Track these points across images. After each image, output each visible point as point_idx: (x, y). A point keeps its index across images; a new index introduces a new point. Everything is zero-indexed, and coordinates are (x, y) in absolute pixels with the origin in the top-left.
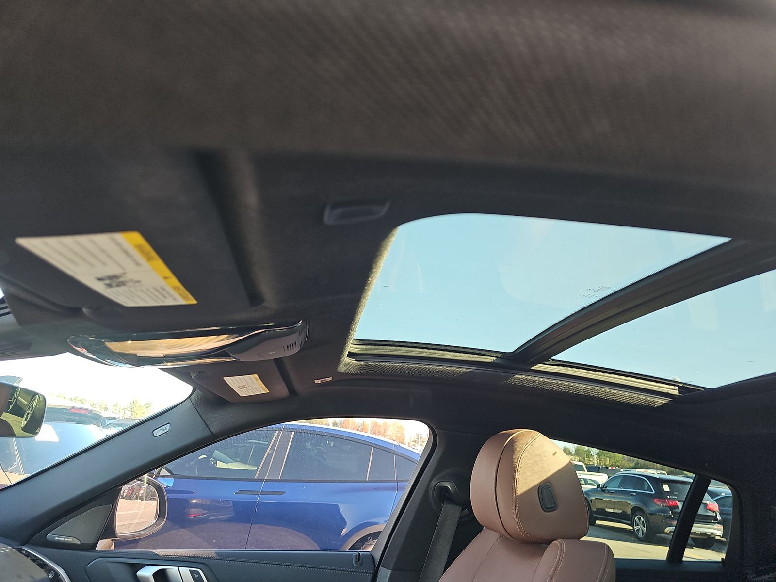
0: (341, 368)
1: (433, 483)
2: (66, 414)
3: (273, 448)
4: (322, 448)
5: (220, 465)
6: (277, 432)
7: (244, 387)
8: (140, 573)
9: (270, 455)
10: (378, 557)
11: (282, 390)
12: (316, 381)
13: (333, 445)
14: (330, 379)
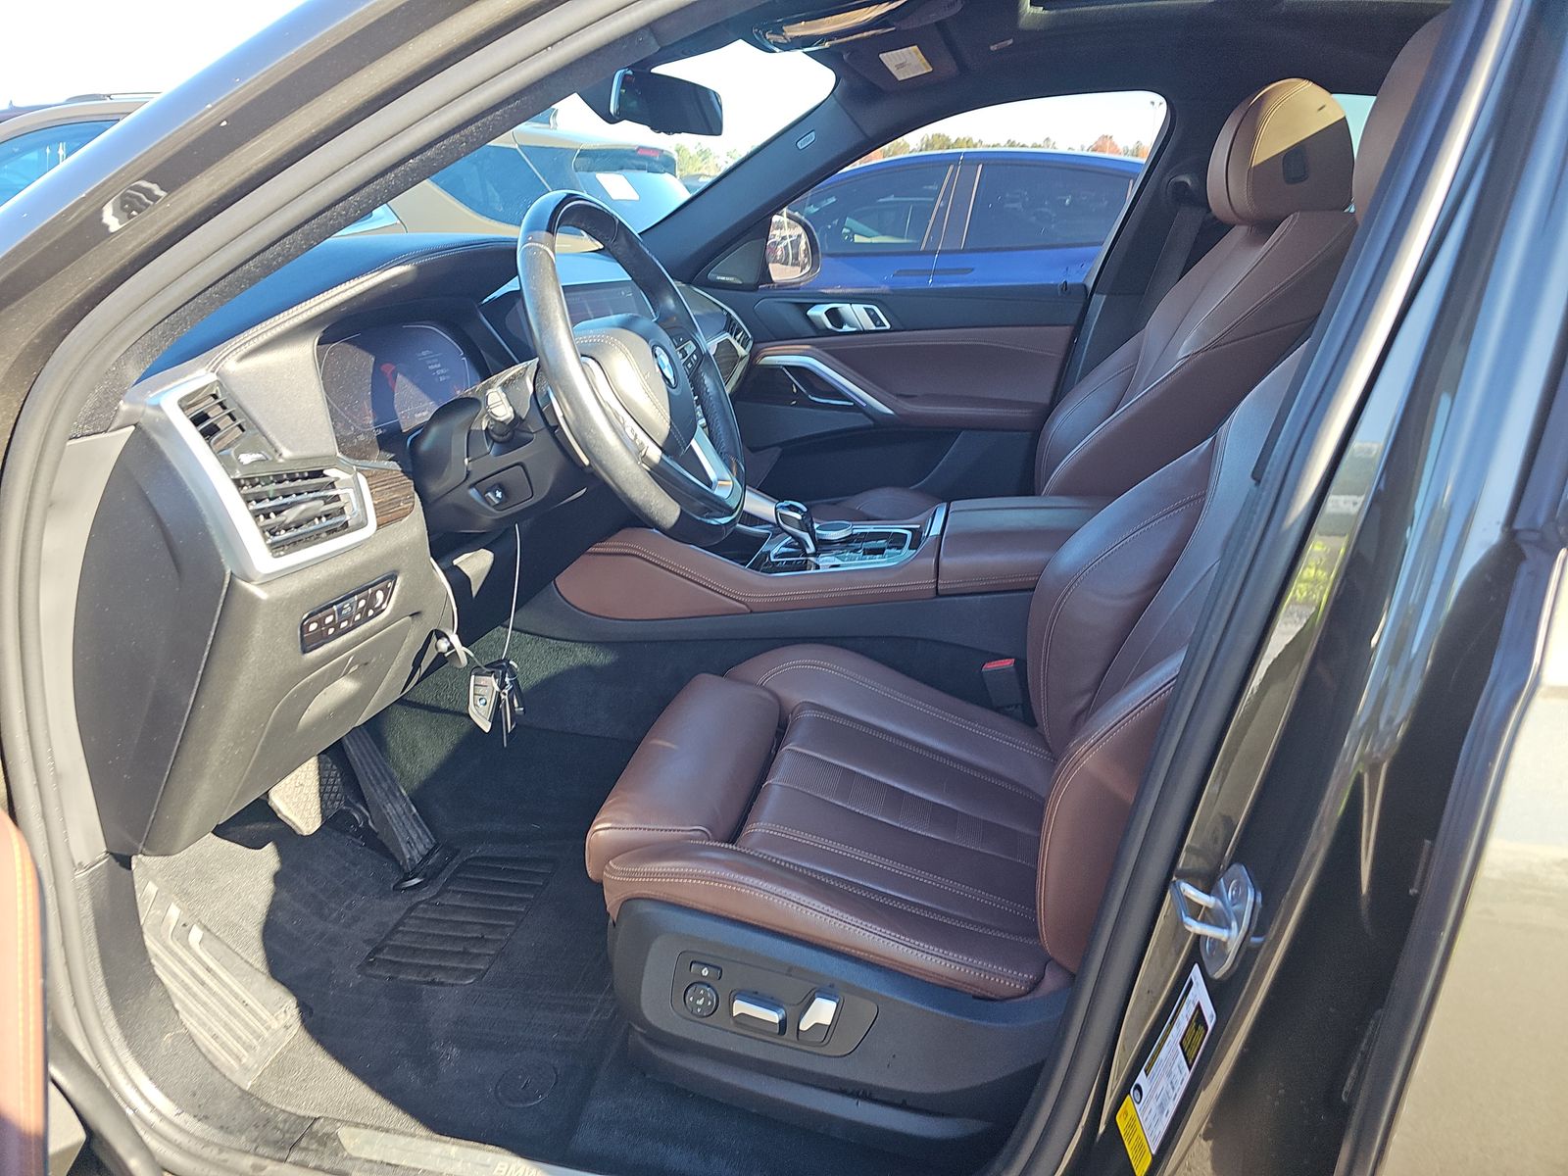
0: (1023, 23)
1: (1166, 179)
2: (631, 158)
3: (945, 198)
4: (1046, 210)
5: (858, 239)
6: (951, 168)
7: (902, 65)
8: (809, 313)
9: (942, 210)
10: (1090, 285)
11: (949, 66)
12: (992, 48)
13: (1070, 203)
14: (1010, 42)
